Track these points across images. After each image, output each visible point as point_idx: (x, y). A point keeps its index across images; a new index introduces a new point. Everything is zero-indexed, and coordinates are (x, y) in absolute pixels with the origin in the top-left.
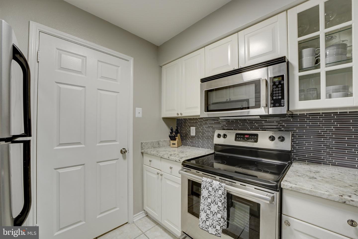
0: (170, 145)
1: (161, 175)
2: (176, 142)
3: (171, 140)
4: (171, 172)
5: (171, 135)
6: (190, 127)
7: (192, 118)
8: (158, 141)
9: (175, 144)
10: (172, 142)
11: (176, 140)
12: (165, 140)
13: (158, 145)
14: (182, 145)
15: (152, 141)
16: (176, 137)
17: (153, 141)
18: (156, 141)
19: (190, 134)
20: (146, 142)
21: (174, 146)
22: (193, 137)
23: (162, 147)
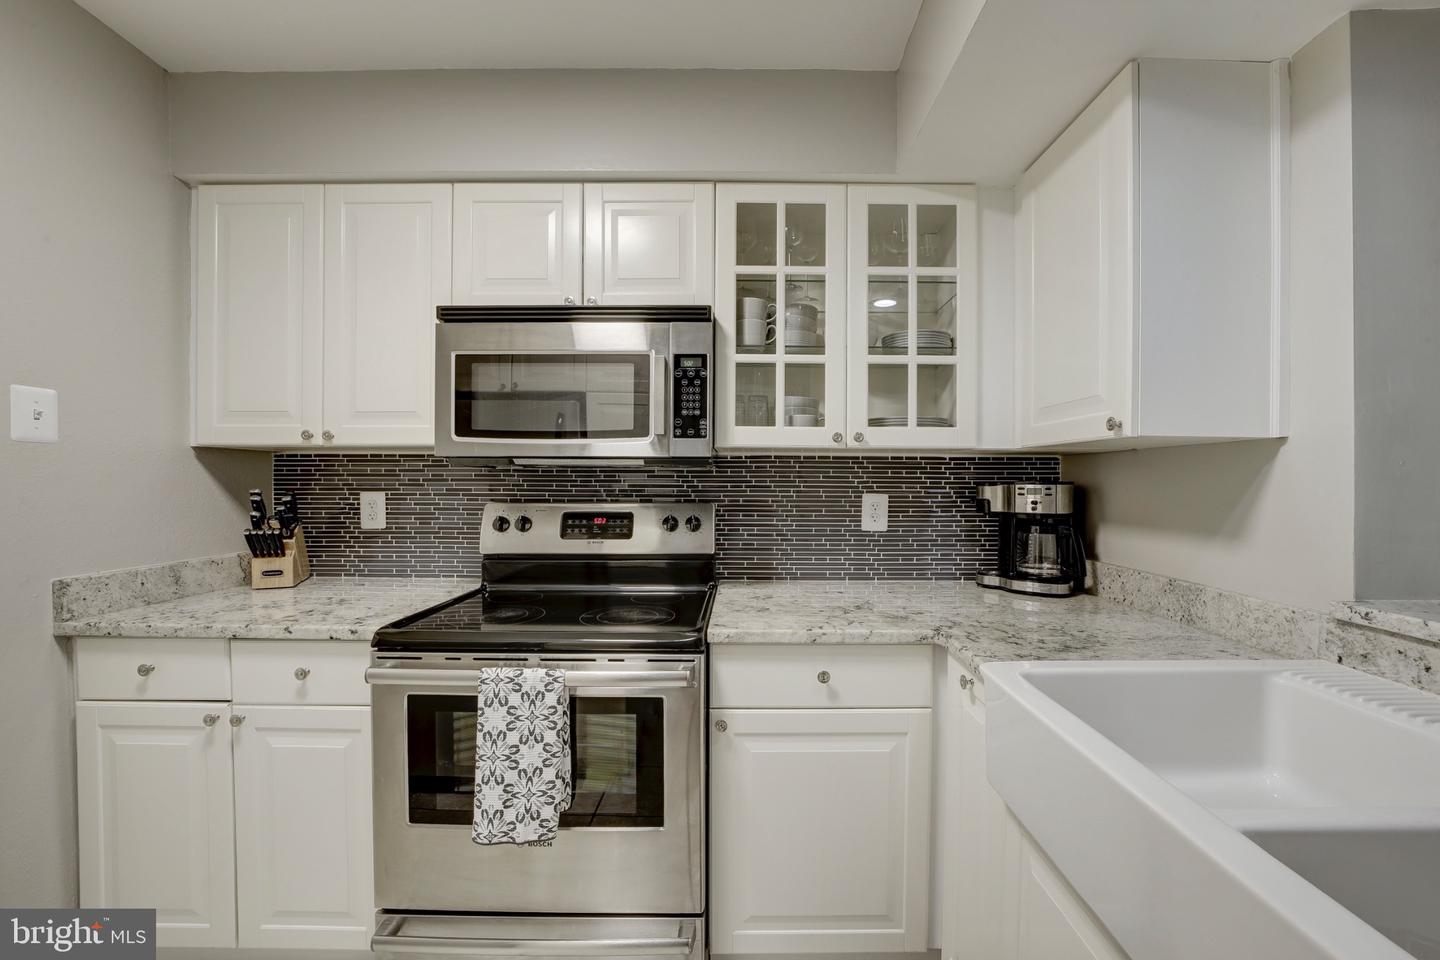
0: (247, 580)
1: (237, 721)
2: (286, 563)
3: (256, 556)
4: (302, 693)
5: (261, 533)
6: (358, 494)
7: (366, 456)
8: (172, 568)
9: (280, 573)
10: (259, 565)
11: (287, 552)
12: (215, 557)
13: (173, 589)
14: (311, 575)
15: (133, 569)
16: (286, 538)
17: (142, 568)
18: (159, 565)
19: (359, 523)
20: (94, 575)
21: (275, 581)
22: (372, 535)
23: (194, 594)
